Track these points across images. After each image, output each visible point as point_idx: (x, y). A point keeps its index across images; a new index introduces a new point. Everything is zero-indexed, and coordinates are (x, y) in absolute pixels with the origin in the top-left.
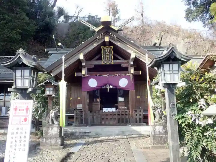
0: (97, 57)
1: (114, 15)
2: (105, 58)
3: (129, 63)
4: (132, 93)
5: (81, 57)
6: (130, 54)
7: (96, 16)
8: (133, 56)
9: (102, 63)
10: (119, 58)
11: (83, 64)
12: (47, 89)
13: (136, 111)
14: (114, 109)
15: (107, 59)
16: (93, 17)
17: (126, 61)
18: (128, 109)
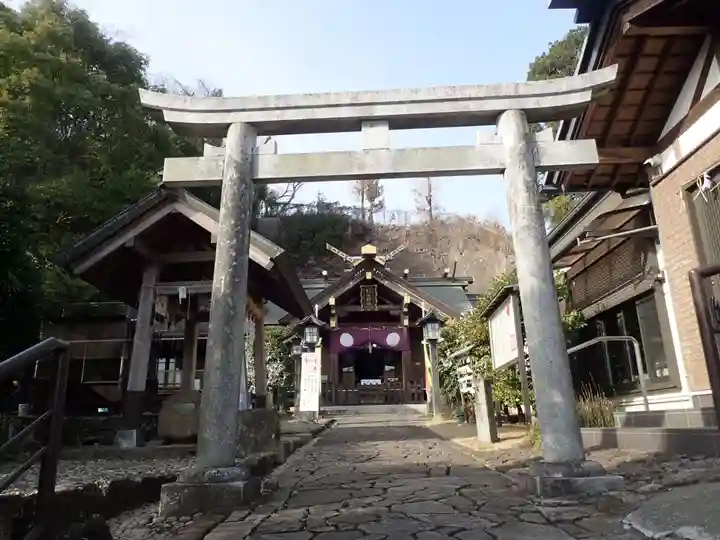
0: (352, 300)
1: (371, 199)
2: (365, 302)
3: (401, 309)
4: (406, 356)
5: (332, 301)
6: (403, 298)
7: (336, 203)
8: (407, 300)
9: (361, 309)
10: (388, 302)
11: (333, 312)
12: (295, 347)
13: (412, 382)
14: (379, 382)
15: (369, 304)
16: (329, 206)
17: (397, 307)
18: (401, 380)
